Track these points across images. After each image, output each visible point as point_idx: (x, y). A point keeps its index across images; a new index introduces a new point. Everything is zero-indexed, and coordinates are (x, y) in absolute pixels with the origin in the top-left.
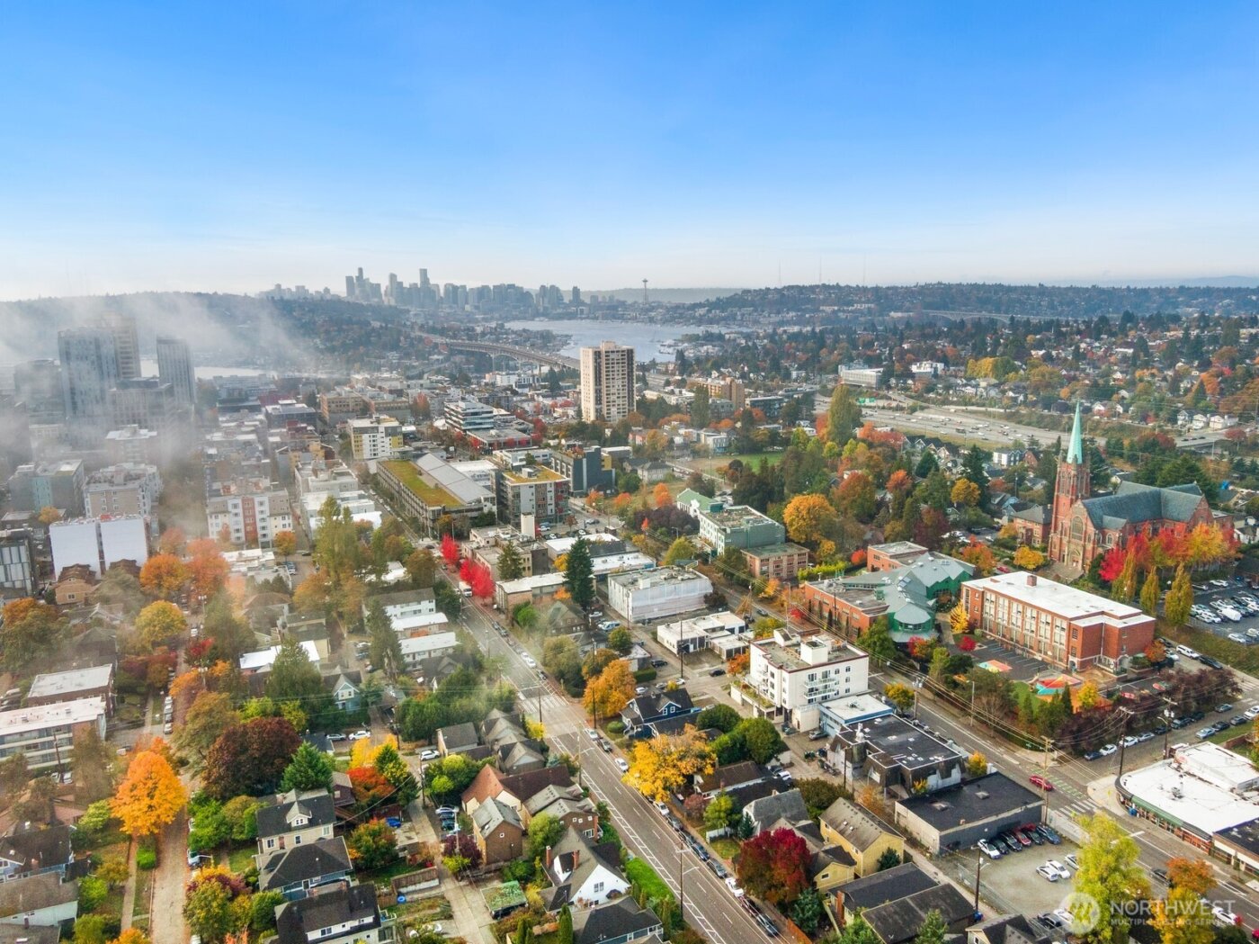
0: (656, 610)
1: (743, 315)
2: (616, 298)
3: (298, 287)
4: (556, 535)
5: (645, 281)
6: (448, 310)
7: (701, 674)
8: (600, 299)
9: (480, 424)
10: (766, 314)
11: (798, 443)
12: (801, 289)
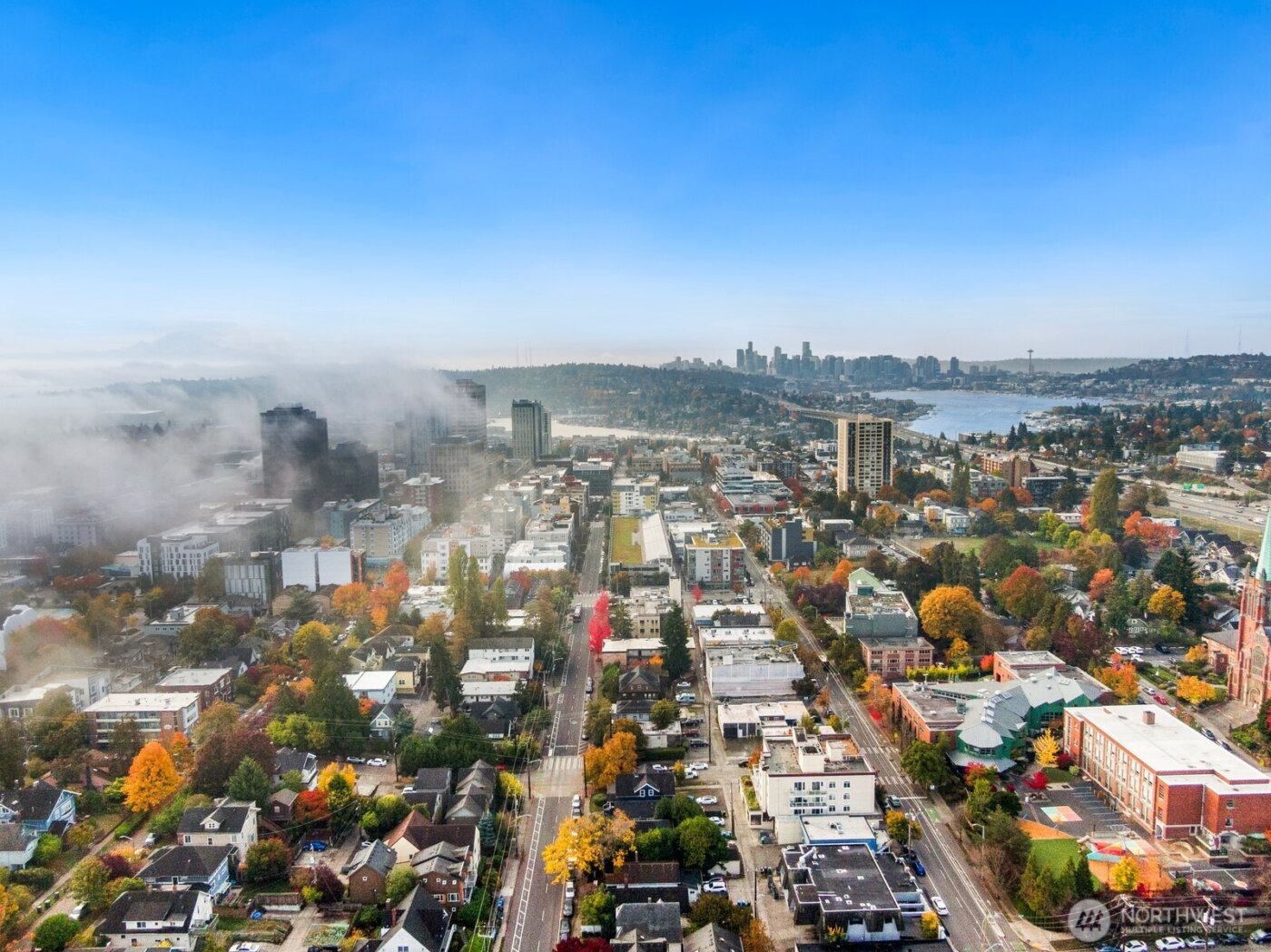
0: (739, 688)
1: (1135, 387)
2: (998, 368)
3: (695, 360)
4: (718, 601)
5: (1031, 351)
6: (823, 380)
7: (731, 762)
8: (981, 370)
9: (740, 488)
10: (1163, 386)
11: (1045, 529)
12: (1212, 360)
